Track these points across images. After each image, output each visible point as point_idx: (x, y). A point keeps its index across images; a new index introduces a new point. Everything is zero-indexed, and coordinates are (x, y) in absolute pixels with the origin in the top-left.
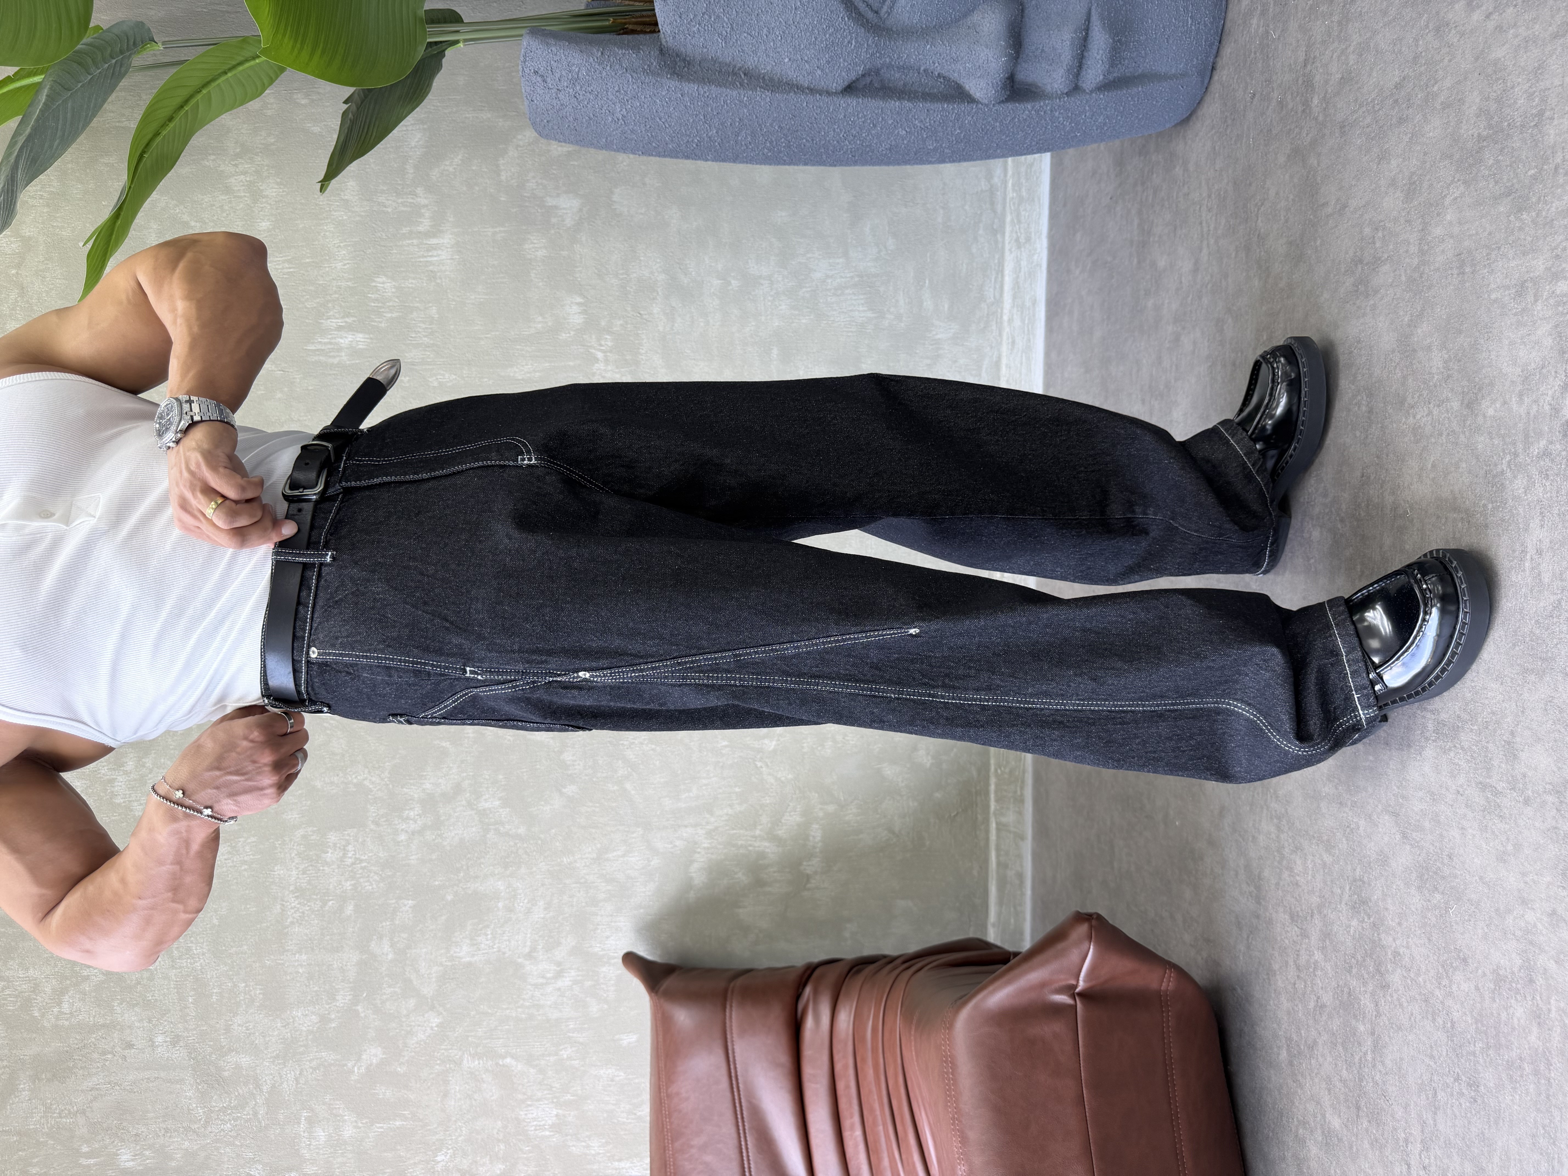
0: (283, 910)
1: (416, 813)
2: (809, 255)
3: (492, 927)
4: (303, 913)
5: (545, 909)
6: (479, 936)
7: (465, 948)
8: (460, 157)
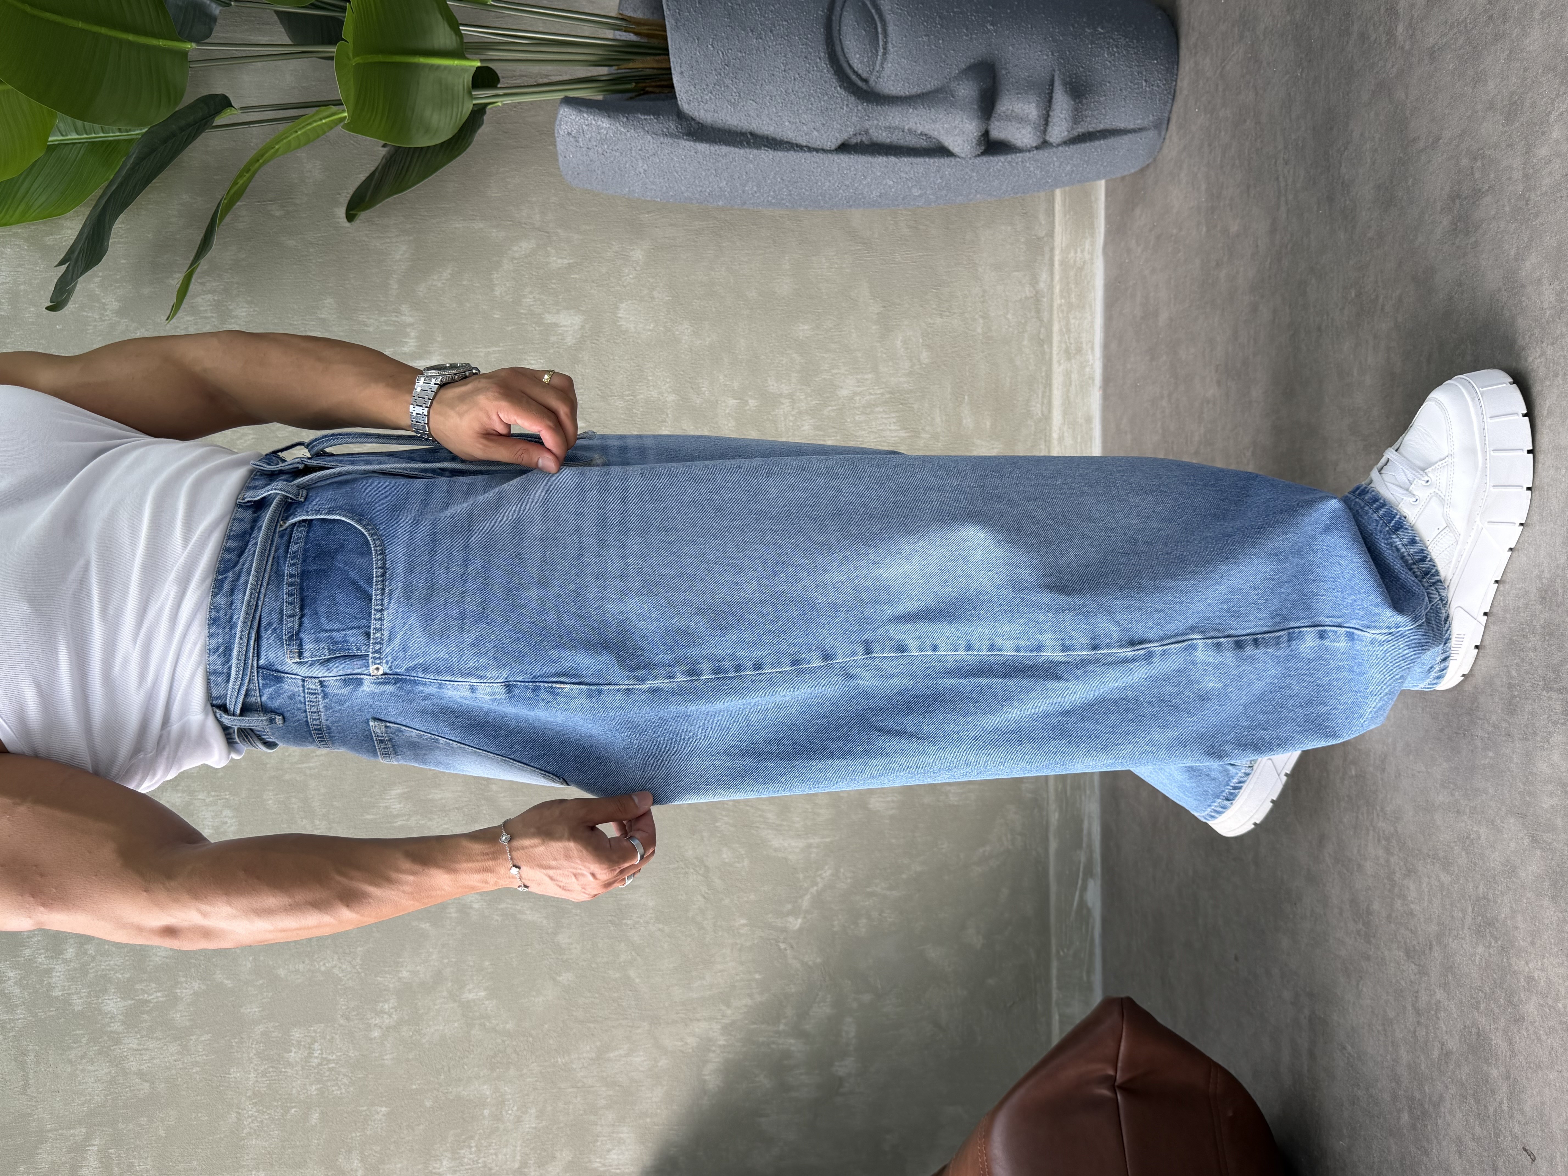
0: (239, 1119)
1: (391, 1005)
2: (834, 371)
3: (476, 1138)
4: (262, 1121)
5: (537, 1117)
6: (462, 1148)
7: (445, 1163)
8: (449, 271)
